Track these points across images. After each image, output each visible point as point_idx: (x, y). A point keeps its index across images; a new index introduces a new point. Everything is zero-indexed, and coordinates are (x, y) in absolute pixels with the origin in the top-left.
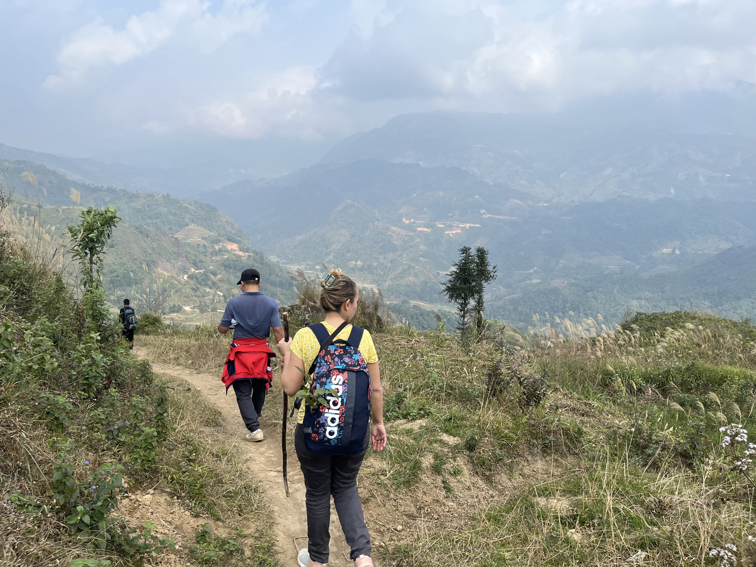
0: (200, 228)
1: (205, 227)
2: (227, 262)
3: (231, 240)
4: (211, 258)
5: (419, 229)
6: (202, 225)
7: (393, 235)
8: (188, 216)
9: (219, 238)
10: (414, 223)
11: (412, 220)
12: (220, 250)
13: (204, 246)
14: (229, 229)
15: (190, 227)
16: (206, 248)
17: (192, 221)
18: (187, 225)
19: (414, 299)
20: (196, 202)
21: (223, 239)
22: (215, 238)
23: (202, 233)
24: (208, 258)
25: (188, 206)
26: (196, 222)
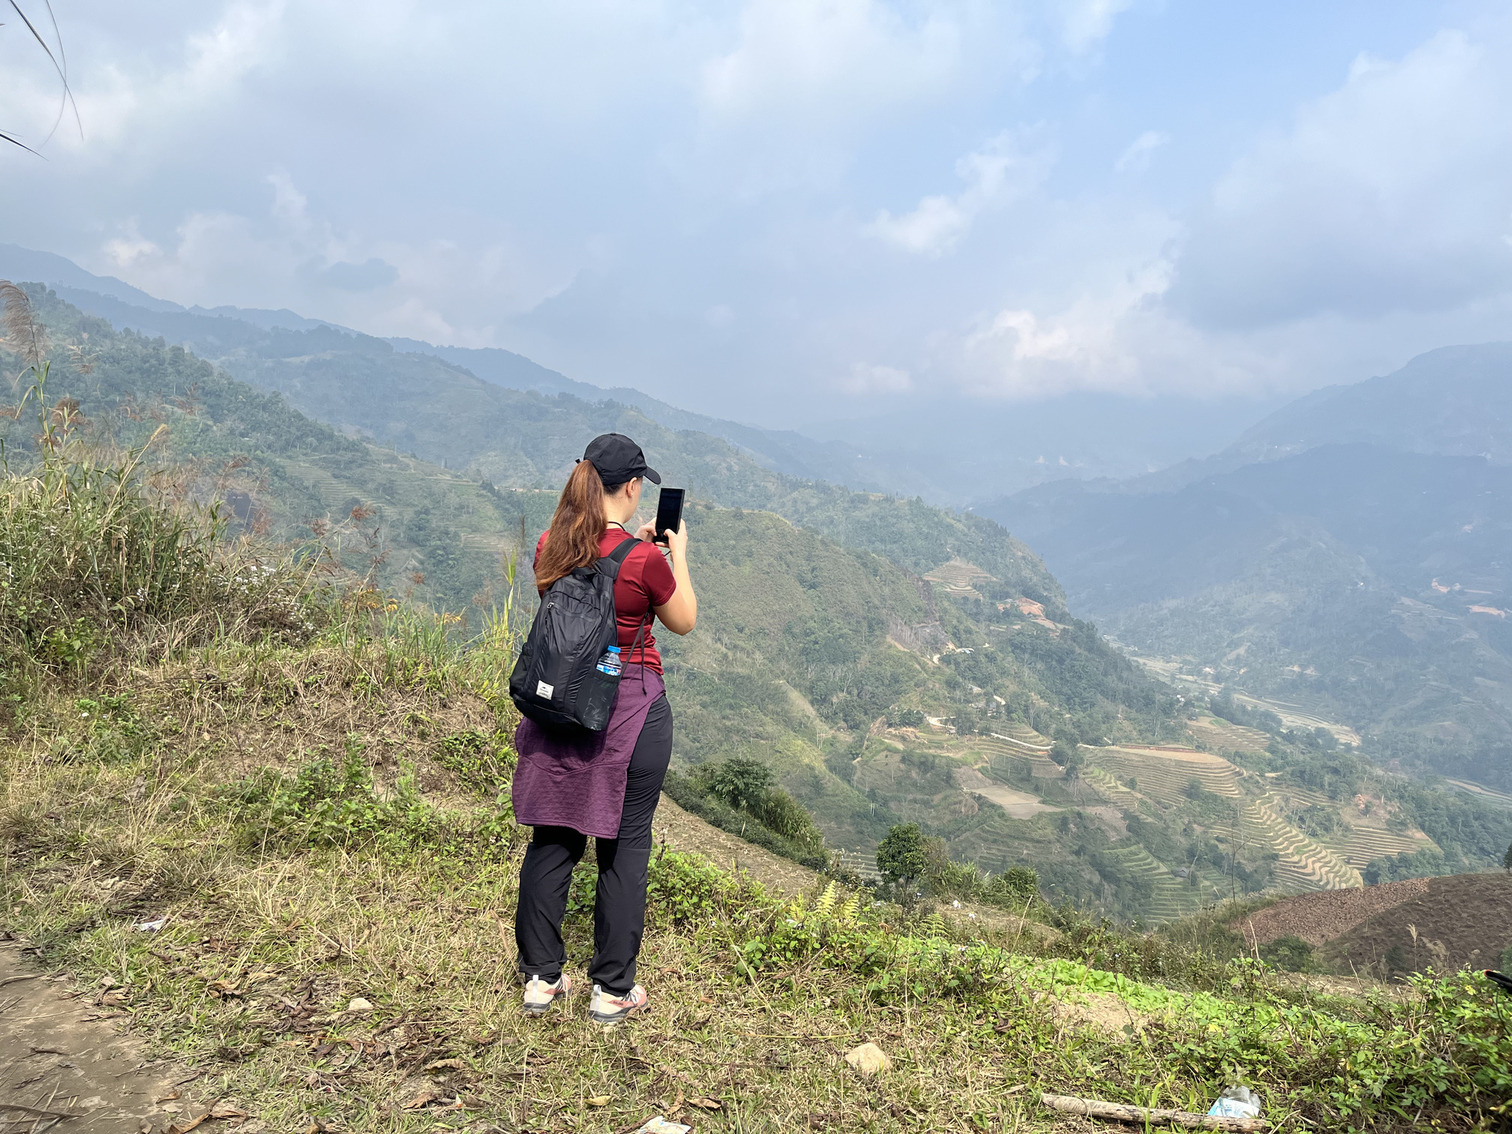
0: (971, 566)
1: (981, 565)
2: (1019, 639)
3: (1030, 594)
4: (989, 626)
5: (1476, 609)
6: (977, 560)
7: (1404, 616)
8: (951, 540)
9: (1008, 589)
10: (1461, 592)
11: (1457, 587)
12: (1006, 613)
13: (977, 601)
14: (1026, 573)
15: (952, 562)
16: (979, 605)
17: (959, 551)
18: (948, 560)
19: (1454, 774)
20: (969, 516)
21: (1014, 590)
22: (997, 588)
23: (974, 577)
24: (983, 626)
25: (953, 522)
26: (966, 554)
